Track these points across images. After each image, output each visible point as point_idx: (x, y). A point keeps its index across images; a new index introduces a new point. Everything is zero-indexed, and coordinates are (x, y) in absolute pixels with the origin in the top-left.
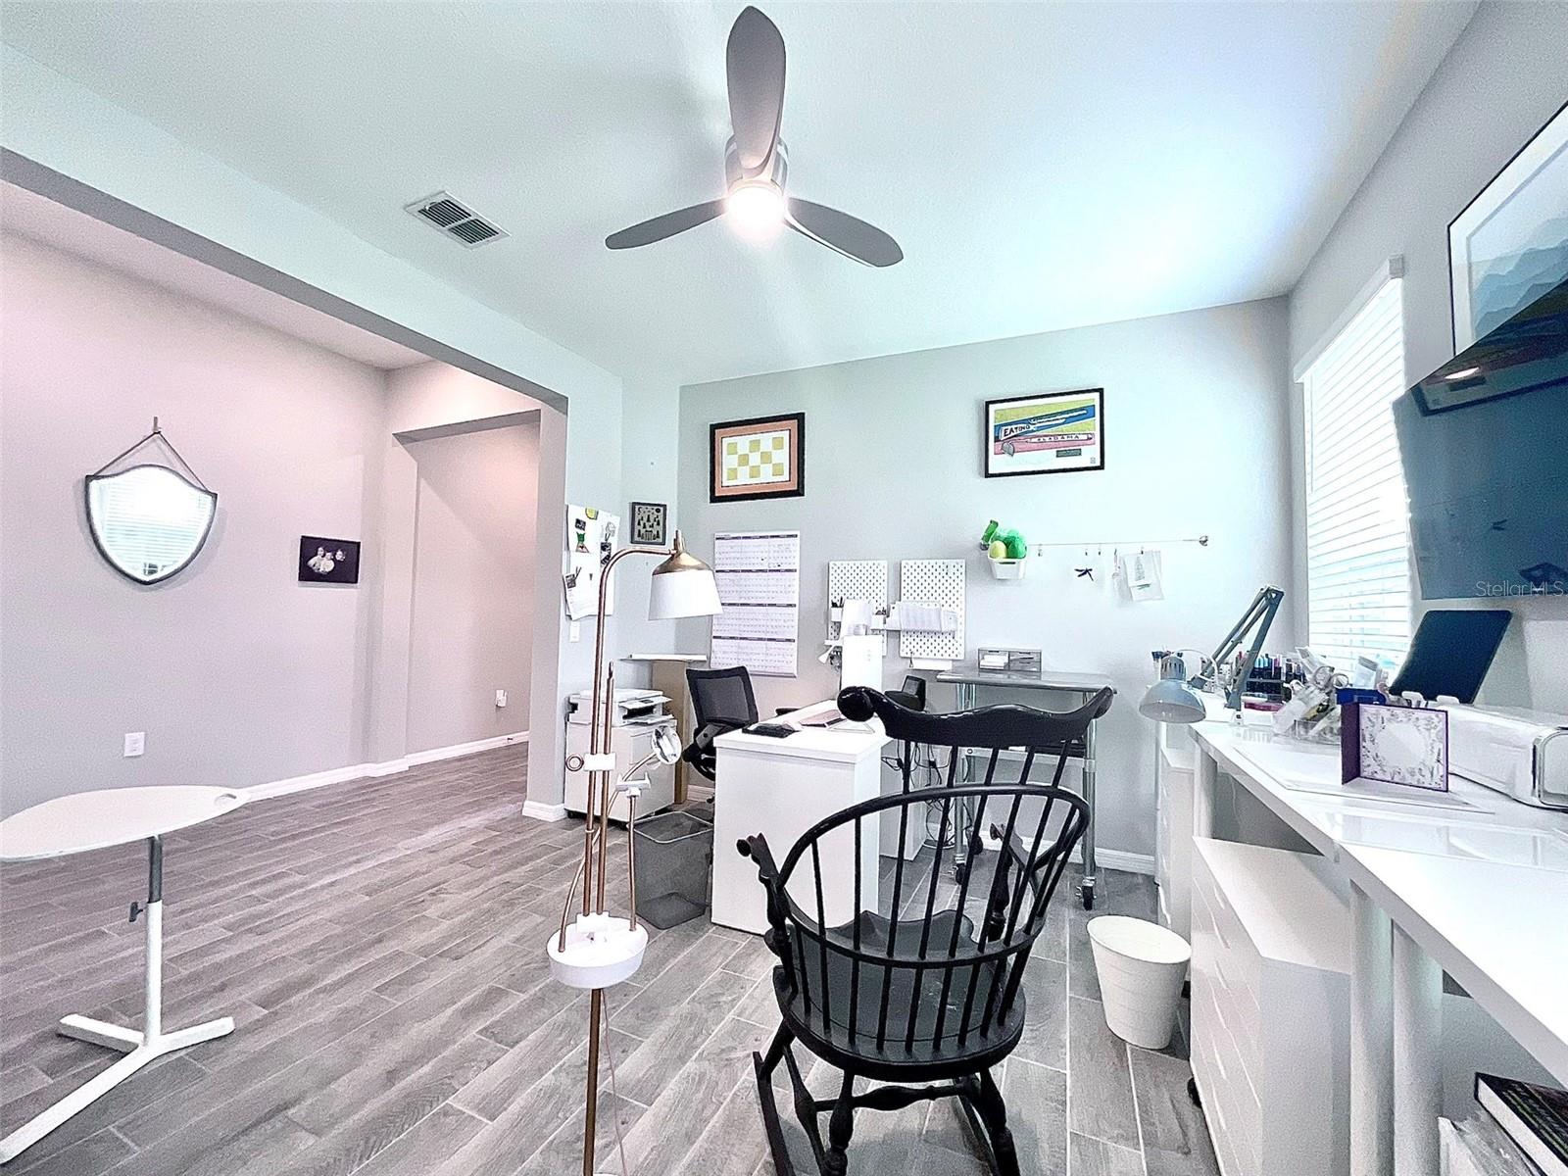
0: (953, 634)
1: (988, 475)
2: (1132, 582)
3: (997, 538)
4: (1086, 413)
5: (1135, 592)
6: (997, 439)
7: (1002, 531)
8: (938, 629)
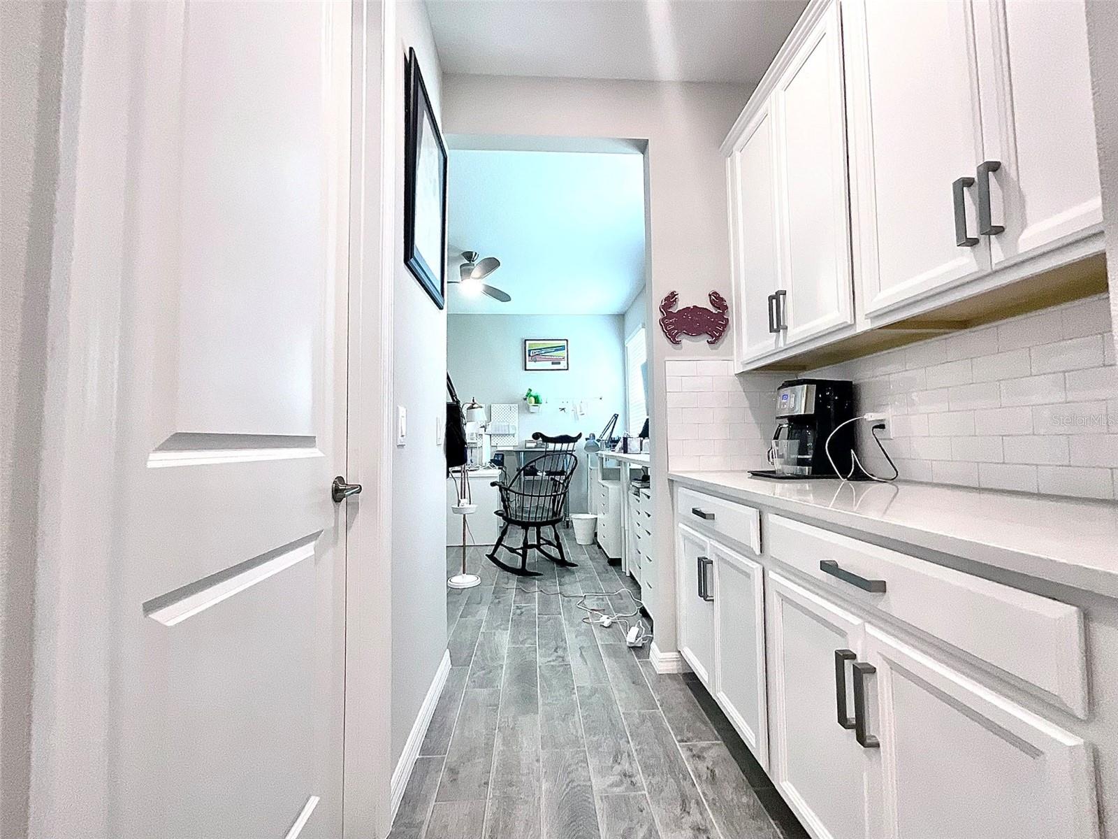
0: (514, 435)
1: (526, 370)
2: (579, 413)
3: (531, 396)
4: (562, 348)
5: (580, 417)
6: (529, 356)
7: (533, 393)
8: (507, 433)
